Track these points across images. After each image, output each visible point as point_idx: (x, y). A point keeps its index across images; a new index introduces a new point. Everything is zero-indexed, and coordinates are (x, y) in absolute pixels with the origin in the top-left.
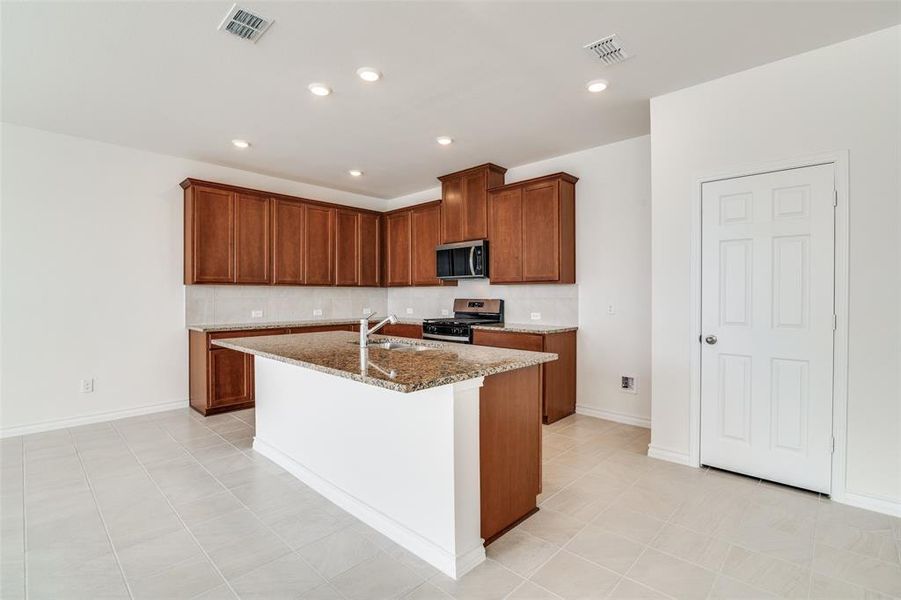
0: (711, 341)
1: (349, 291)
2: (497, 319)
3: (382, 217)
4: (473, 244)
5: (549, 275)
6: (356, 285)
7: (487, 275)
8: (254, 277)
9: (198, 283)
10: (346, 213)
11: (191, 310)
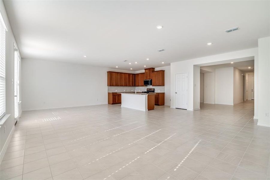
0: (176, 93)
1: (129, 87)
2: (154, 91)
3: (135, 75)
4: (149, 80)
5: (160, 85)
6: (131, 86)
7: (152, 85)
8: (117, 85)
9: (110, 86)
10: (129, 74)
11: (108, 90)
